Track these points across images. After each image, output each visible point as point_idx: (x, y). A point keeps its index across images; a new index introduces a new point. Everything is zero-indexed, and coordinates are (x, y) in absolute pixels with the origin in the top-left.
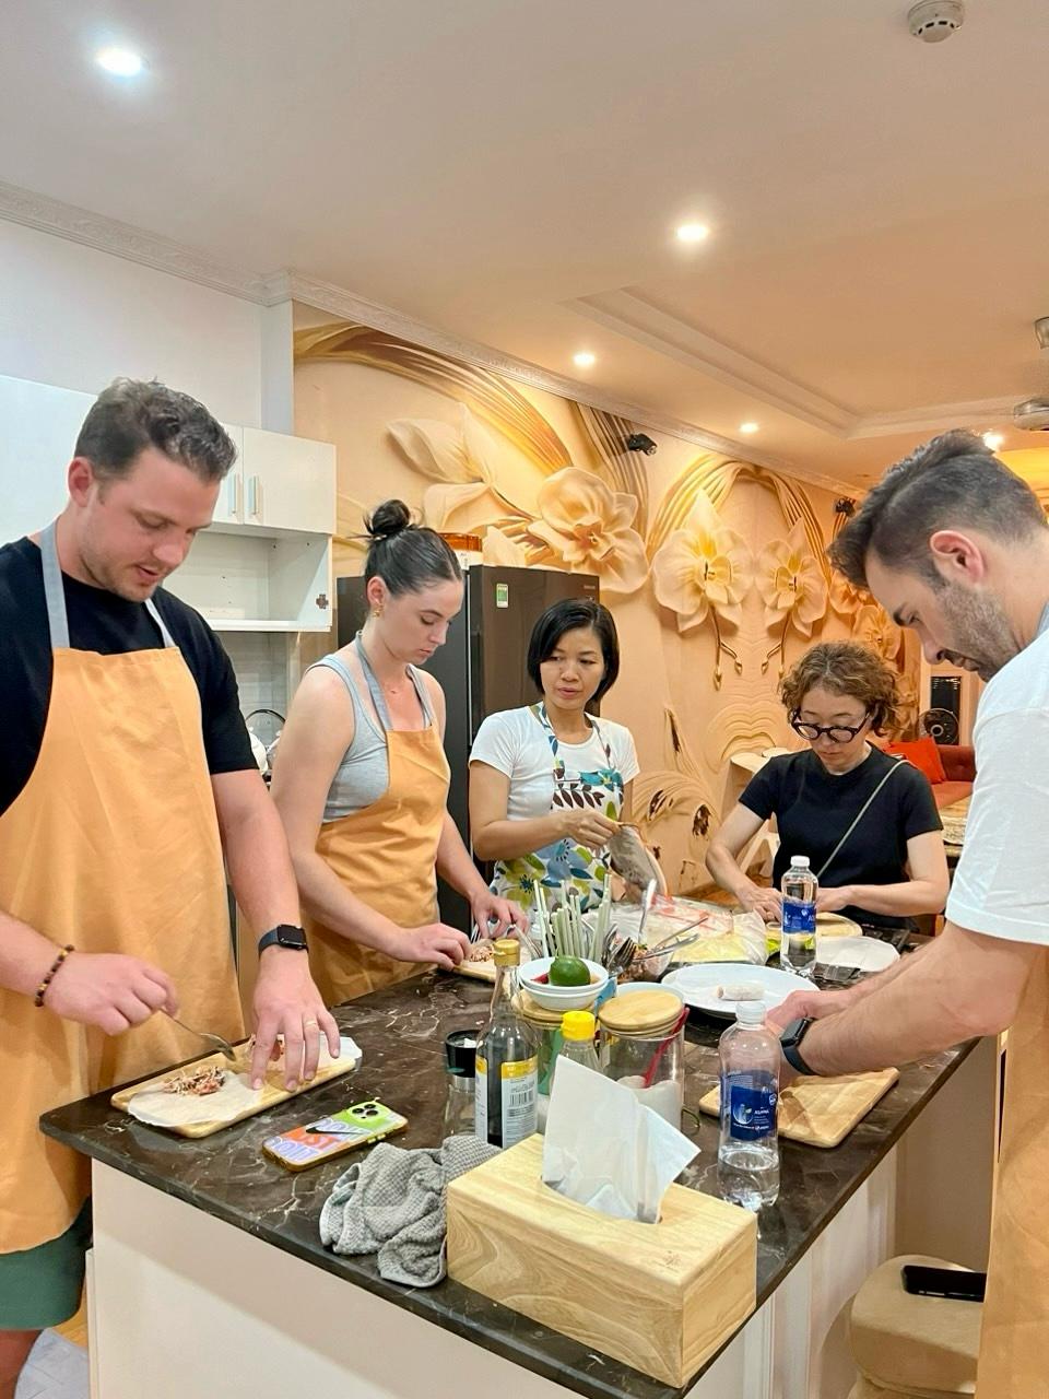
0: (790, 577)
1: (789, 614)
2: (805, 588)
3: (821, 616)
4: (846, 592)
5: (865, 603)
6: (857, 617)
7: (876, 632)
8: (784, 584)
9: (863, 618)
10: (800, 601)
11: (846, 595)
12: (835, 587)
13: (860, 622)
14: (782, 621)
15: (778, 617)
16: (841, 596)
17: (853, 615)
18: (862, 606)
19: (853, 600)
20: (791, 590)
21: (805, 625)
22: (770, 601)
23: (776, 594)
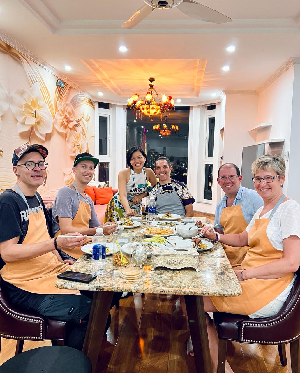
0: (32, 110)
1: (32, 128)
2: (41, 117)
3: (50, 132)
4: (62, 122)
5: (71, 129)
6: (68, 135)
7: (76, 142)
8: (29, 113)
9: (70, 135)
10: (38, 123)
11: (62, 124)
12: (56, 120)
13: (69, 137)
14: (29, 130)
15: (26, 129)
16: (60, 124)
17: (66, 134)
18: (70, 130)
19: (66, 127)
20: (33, 116)
21: (41, 135)
22: (21, 119)
23: (24, 117)
